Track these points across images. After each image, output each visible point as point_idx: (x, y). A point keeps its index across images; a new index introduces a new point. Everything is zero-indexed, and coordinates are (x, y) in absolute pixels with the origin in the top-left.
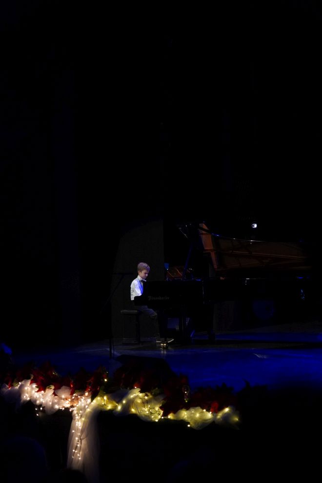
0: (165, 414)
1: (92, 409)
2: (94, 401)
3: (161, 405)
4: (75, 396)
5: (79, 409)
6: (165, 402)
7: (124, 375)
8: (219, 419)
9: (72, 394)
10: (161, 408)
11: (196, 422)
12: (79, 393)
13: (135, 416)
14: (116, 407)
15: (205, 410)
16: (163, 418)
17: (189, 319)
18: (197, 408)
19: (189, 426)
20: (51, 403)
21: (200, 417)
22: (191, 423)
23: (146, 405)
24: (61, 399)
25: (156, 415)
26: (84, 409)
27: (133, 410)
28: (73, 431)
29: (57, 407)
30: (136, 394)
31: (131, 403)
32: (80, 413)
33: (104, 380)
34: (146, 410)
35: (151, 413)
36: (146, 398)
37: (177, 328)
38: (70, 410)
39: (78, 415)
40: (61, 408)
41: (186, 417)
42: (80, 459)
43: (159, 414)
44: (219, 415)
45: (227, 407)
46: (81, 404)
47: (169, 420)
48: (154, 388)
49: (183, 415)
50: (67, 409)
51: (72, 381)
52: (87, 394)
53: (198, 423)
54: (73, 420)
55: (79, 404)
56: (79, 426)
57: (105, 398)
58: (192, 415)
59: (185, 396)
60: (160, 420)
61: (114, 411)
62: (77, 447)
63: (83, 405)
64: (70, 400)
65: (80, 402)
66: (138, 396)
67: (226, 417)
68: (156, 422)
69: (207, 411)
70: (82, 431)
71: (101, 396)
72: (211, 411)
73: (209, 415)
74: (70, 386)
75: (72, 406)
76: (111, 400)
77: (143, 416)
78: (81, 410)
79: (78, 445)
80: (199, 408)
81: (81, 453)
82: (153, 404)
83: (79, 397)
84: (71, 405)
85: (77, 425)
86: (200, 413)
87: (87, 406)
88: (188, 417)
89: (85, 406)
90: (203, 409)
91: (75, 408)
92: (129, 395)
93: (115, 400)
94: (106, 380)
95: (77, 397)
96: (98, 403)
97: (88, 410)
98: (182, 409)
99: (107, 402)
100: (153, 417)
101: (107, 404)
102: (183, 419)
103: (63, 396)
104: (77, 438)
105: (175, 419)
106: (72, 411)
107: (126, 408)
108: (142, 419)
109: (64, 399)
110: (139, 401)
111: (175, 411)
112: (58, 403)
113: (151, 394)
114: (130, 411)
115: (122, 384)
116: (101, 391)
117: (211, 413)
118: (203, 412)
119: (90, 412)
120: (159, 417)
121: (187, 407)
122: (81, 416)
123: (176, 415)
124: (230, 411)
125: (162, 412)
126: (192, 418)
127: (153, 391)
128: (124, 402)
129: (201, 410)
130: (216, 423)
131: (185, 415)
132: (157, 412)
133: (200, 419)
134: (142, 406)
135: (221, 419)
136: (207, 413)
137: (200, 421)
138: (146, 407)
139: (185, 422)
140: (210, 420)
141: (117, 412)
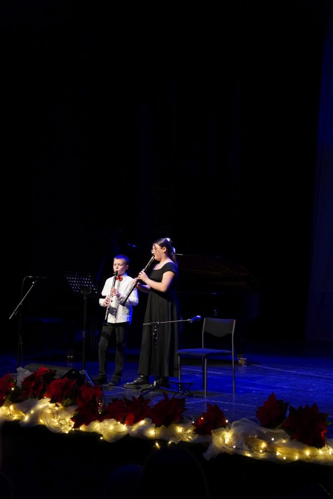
0: (76, 426)
3: (72, 417)
6: (77, 413)
7: (33, 384)
8: (134, 432)
10: (72, 419)
11: (109, 434)
13: (43, 427)
14: (23, 417)
15: (119, 423)
16: (73, 429)
18: (112, 419)
19: (101, 438)
22: (104, 435)
23: (56, 415)
25: (66, 426)
27: (42, 421)
30: (45, 404)
31: (39, 413)
33: (11, 388)
34: (54, 423)
35: (61, 425)
36: (57, 408)
41: (99, 428)
43: (70, 426)
44: (135, 428)
45: (143, 419)
47: (81, 432)
48: (66, 398)
53: (111, 436)
57: (11, 407)
58: (106, 427)
59: (99, 408)
60: (70, 432)
61: (20, 422)
66: (47, 406)
67: (142, 431)
68: (66, 434)
69: (121, 423)
71: (6, 406)
72: (126, 423)
73: (123, 428)
76: (18, 410)
77: (53, 427)
80: (114, 420)
82: (63, 415)
86: (114, 425)
88: (101, 430)
90: (118, 421)
92: (38, 406)
93: (22, 411)
94: (13, 389)
96: (2, 413)
98: (95, 420)
99: (12, 412)
100: (63, 428)
101: (13, 414)
102: (96, 431)
105: (87, 431)
107: (35, 418)
108: (51, 430)
110: (49, 412)
111: (88, 423)
113: (62, 404)
114: (38, 422)
115: (30, 393)
116: (7, 400)
117: (125, 425)
118: (117, 424)
120: (70, 429)
121: (101, 419)
123: (88, 427)
124: (146, 424)
125: (74, 423)
126: (105, 430)
127: (65, 401)
128: (32, 412)
129: (115, 422)
130: (130, 435)
131: (97, 428)
132: (67, 423)
133: (114, 431)
134: (52, 417)
135: (136, 432)
136: (122, 425)
137: (114, 433)
138: (56, 418)
139: (98, 434)
140: (125, 433)
141: (23, 422)
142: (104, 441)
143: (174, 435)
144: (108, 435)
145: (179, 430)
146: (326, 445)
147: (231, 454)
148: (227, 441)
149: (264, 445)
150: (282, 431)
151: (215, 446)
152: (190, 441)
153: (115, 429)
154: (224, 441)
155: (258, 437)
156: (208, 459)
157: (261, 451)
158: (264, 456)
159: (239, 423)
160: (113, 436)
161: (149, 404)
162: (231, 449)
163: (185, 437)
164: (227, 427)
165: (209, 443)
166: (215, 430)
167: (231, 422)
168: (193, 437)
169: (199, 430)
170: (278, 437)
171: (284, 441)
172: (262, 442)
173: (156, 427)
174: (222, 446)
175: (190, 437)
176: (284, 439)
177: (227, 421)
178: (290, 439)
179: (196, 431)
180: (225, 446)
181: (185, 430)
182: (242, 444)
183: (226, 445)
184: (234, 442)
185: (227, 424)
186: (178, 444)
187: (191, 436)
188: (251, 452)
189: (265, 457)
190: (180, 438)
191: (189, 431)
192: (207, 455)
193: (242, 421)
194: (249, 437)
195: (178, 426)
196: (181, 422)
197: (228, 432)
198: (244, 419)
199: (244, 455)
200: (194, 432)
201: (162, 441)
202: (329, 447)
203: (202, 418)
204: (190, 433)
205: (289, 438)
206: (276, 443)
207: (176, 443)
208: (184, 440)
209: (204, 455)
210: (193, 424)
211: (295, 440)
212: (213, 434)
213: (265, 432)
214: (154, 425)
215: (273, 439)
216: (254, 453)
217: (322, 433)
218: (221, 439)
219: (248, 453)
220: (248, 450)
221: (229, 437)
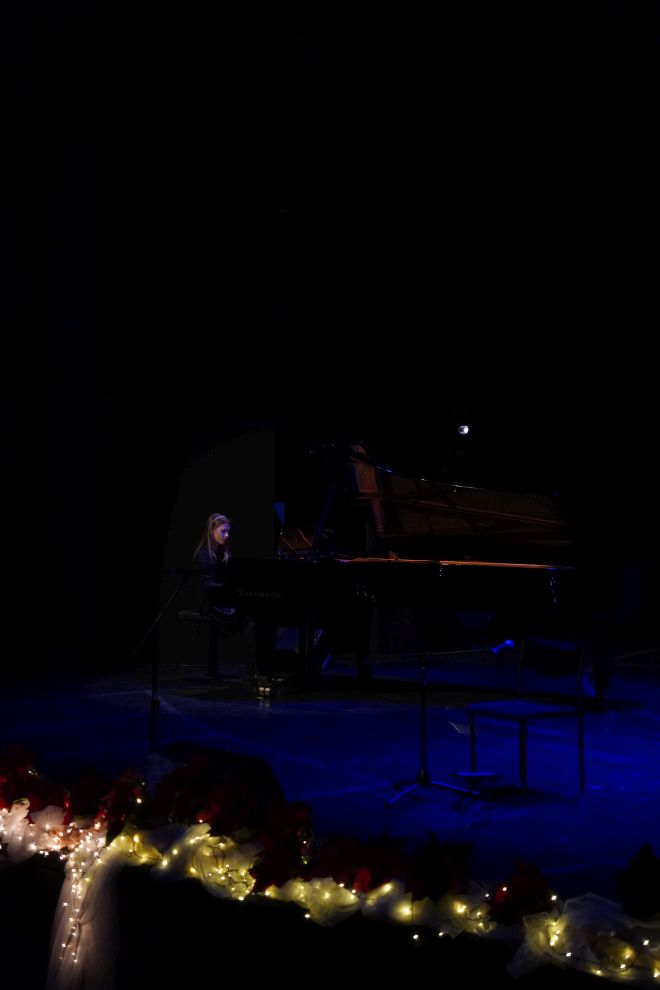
0: (260, 887)
1: (107, 861)
2: (113, 844)
3: (251, 867)
4: (73, 828)
5: (81, 858)
6: (261, 860)
8: (371, 907)
9: (66, 823)
10: (251, 872)
11: (322, 909)
12: (82, 822)
13: (196, 883)
14: (158, 861)
16: (253, 893)
17: (320, 632)
18: (327, 879)
19: (307, 916)
20: (20, 838)
21: (333, 900)
22: (312, 911)
23: (220, 861)
24: (44, 831)
25: (240, 885)
26: (90, 858)
27: (193, 871)
28: (65, 904)
29: (33, 847)
30: (200, 836)
31: (189, 855)
32: (81, 867)
33: (135, 801)
34: (219, 873)
35: (231, 882)
36: (222, 845)
37: (297, 650)
38: (61, 858)
39: (77, 871)
40: (41, 852)
41: (302, 895)
42: (76, 961)
43: (247, 886)
44: (372, 900)
45: (388, 881)
46: (85, 849)
47: (268, 899)
48: (240, 828)
49: (296, 892)
50: (54, 855)
51: (69, 795)
52: (97, 826)
53: (327, 912)
54: (66, 880)
55: (81, 846)
56: (79, 893)
58: (315, 894)
59: (304, 851)
60: (247, 897)
61: (153, 869)
62: (71, 936)
63: (89, 850)
64: (61, 834)
65: (82, 841)
66: (204, 841)
67: (387, 904)
68: (239, 901)
69: (346, 887)
70: (85, 905)
71: (127, 834)
72: (356, 889)
73: (351, 897)
74: (63, 806)
75: (66, 850)
76: (148, 844)
77: (214, 886)
78: (85, 861)
79: (74, 934)
80: (331, 878)
81: (79, 949)
82: (235, 862)
83: (81, 831)
84: (64, 845)
85: (73, 891)
86: (331, 892)
87: (96, 854)
88: (306, 898)
89: (92, 853)
90: (339, 882)
91: (72, 855)
92: (187, 839)
93: (156, 846)
94: (139, 801)
95: (77, 830)
96: (119, 849)
97: (100, 862)
98: (294, 877)
99: (139, 847)
100: (233, 890)
101: (139, 851)
102: (296, 900)
103: (48, 827)
104: (71, 920)
105: (280, 899)
106: (66, 860)
107: (180, 865)
108: (211, 891)
109: (48, 832)
110: (207, 853)
111: (281, 882)
112: (36, 840)
113: (234, 840)
114: (187, 872)
115: (172, 813)
116: (128, 824)
117: (354, 891)
118: (338, 889)
119: (103, 866)
120: (247, 892)
121: (307, 876)
122: (84, 874)
123: (282, 890)
124: (394, 890)
125: (254, 881)
126: (314, 901)
127: (238, 834)
128: (175, 852)
129: (334, 884)
130: (363, 913)
131: (300, 893)
132: (242, 878)
133: (332, 903)
134: (212, 864)
135: (376, 907)
136: (348, 891)
137: (332, 906)
138: (220, 866)
139: (301, 906)
140: (352, 908)
141: (159, 872)
142: (309, 919)
143: (449, 919)
144: (321, 911)
145: (460, 909)
147: (563, 969)
148: (554, 941)
149: (628, 953)
151: (530, 950)
152: (480, 933)
153: (333, 899)
154: (549, 940)
155: (615, 937)
157: (623, 966)
158: (630, 975)
159: (580, 904)
160: (330, 913)
162: (562, 959)
163: (471, 925)
164: (555, 910)
165: (519, 941)
166: (531, 916)
167: (562, 899)
168: (486, 926)
169: (496, 913)
170: (656, 938)
172: (625, 947)
173: (413, 901)
174: (545, 950)
175: (481, 925)
177: (554, 898)
179: (491, 916)
180: (550, 952)
181: (472, 911)
182: (584, 948)
183: (552, 948)
184: (568, 944)
185: (556, 903)
187: (483, 922)
188: (602, 966)
189: (631, 978)
190: (461, 926)
191: (479, 914)
192: (515, 969)
194: (599, 934)
195: (458, 900)
196: (464, 894)
197: (556, 920)
198: (589, 895)
199: (588, 971)
200: (489, 917)
201: (426, 930)
203: (505, 889)
204: (481, 917)
206: (653, 950)
207: (453, 937)
208: (469, 931)
209: (508, 966)
210: (487, 900)
212: (526, 925)
213: (631, 926)
214: (410, 894)
215: (646, 943)
216: (611, 968)
218: (541, 936)
219: (597, 969)
220: (596, 963)
221: (558, 932)
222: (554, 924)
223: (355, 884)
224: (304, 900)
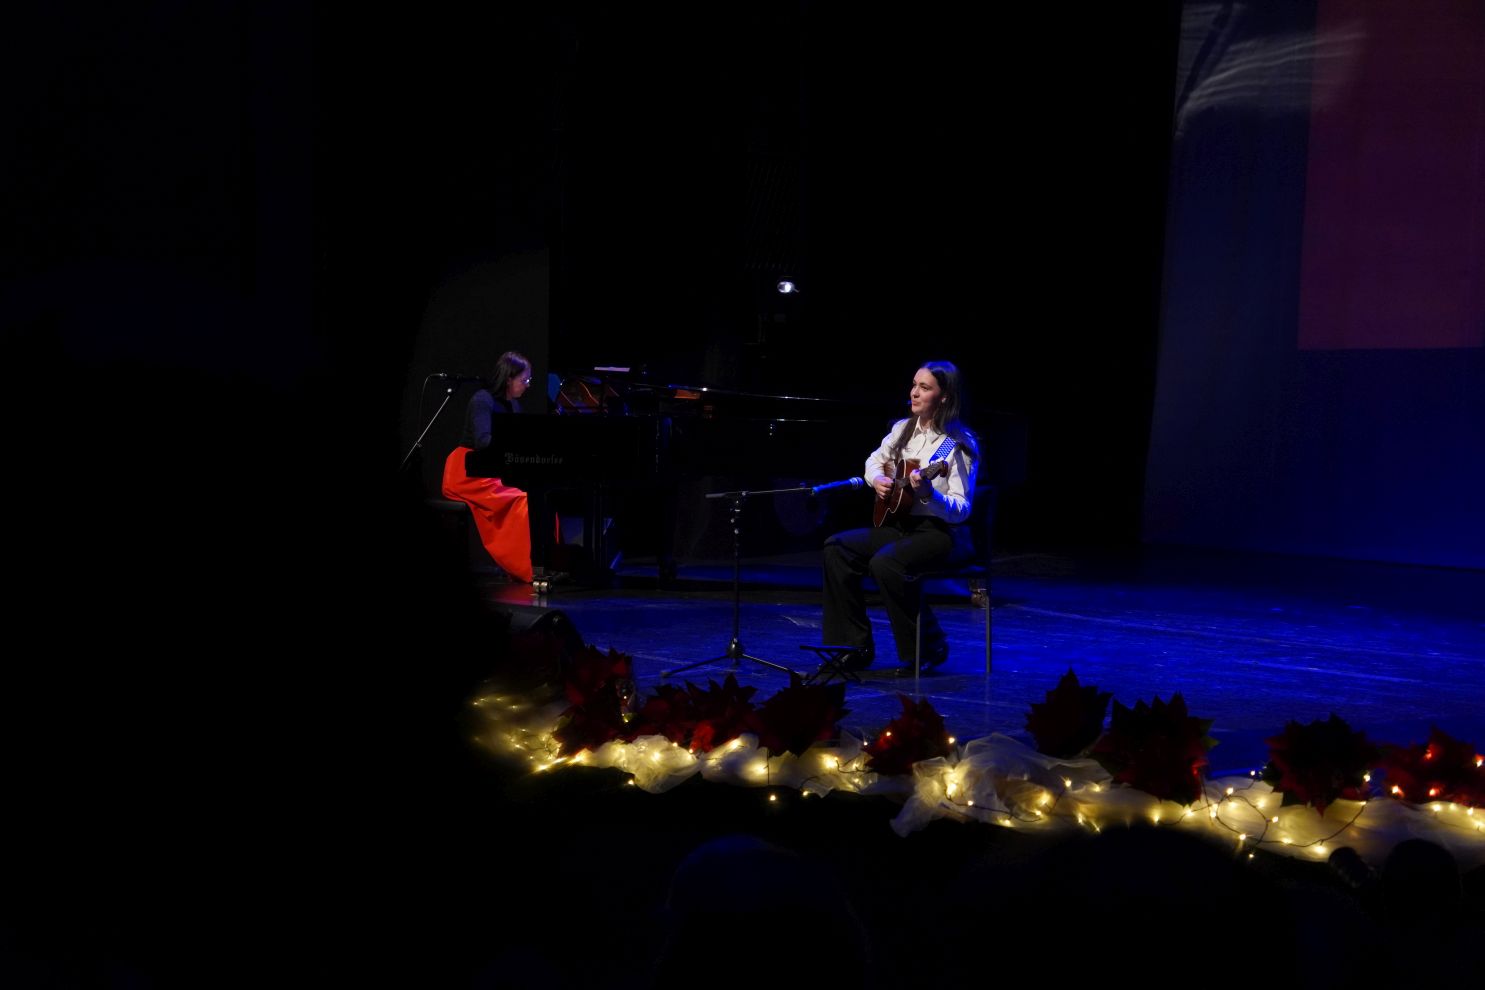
0: (567, 753)
3: (556, 729)
6: (568, 720)
8: (712, 768)
10: (558, 736)
11: (650, 774)
15: (675, 745)
16: (559, 761)
18: (657, 737)
19: (631, 782)
21: (664, 762)
22: (637, 776)
23: (513, 727)
25: (541, 752)
34: (513, 742)
35: (528, 749)
36: (514, 707)
41: (623, 760)
43: (551, 752)
44: (715, 759)
45: (736, 737)
47: (578, 767)
49: (615, 755)
53: (656, 778)
58: (642, 755)
59: (623, 708)
60: (553, 768)
66: (494, 703)
67: (734, 764)
68: (542, 773)
69: (681, 746)
72: (694, 747)
73: (688, 757)
77: (507, 755)
80: (662, 737)
82: (532, 725)
86: (662, 751)
88: (629, 762)
90: (672, 740)
98: (612, 738)
100: (532, 759)
102: (616, 765)
105: (594, 764)
110: (495, 716)
111: (596, 742)
113: (530, 700)
117: (691, 751)
118: (671, 749)
120: (551, 760)
121: (629, 736)
123: (595, 755)
124: (743, 747)
125: (559, 745)
126: (640, 763)
127: (535, 692)
129: (665, 744)
130: (705, 776)
131: (620, 757)
132: (544, 743)
133: (663, 765)
134: (503, 730)
135: (720, 768)
136: (684, 751)
137: (663, 770)
138: (514, 732)
139: (622, 772)
140: (690, 771)
142: (636, 789)
143: (816, 776)
144: (648, 775)
145: (829, 762)
146: (1203, 797)
147: (963, 822)
148: (952, 790)
149: (1045, 798)
150: (1094, 764)
151: (922, 803)
152: (856, 790)
153: (668, 759)
154: (945, 790)
155: (1030, 780)
156: (903, 833)
157: (1038, 813)
158: (1046, 824)
159: (984, 746)
160: (660, 777)
161: (750, 701)
162: (963, 810)
163: (844, 781)
164: (953, 756)
165: (907, 793)
166: (922, 763)
167: (961, 742)
168: (865, 780)
169: (878, 763)
170: (1080, 778)
171: (1097, 789)
172: (1041, 791)
173: (769, 757)
174: (940, 801)
175: (856, 780)
176: (1097, 782)
177: (952, 740)
178: (1112, 782)
179: (873, 766)
180: (947, 803)
181: (845, 764)
182: (990, 795)
183: (950, 799)
184: (970, 793)
185: (953, 747)
186: (827, 796)
187: (860, 776)
188: (1012, 815)
189: (1048, 828)
190: (831, 782)
191: (855, 766)
192: (902, 825)
193: (988, 742)
194: (1009, 779)
195: (826, 752)
196: (834, 744)
197: (954, 767)
198: (995, 734)
199: (997, 823)
200: (867, 769)
201: (787, 789)
202: (1211, 801)
204: (857, 770)
205: (1111, 780)
206: (1076, 792)
207: (822, 796)
208: (842, 788)
209: (893, 822)
210: (865, 749)
211: (1125, 784)
212: (917, 774)
213: (1048, 767)
214: (765, 750)
215: (1068, 783)
216: (1023, 817)
217: (1195, 766)
218: (936, 786)
219: (1005, 819)
220: (1006, 813)
221: (956, 781)
222: (950, 770)
223: (692, 743)
224: (625, 766)
